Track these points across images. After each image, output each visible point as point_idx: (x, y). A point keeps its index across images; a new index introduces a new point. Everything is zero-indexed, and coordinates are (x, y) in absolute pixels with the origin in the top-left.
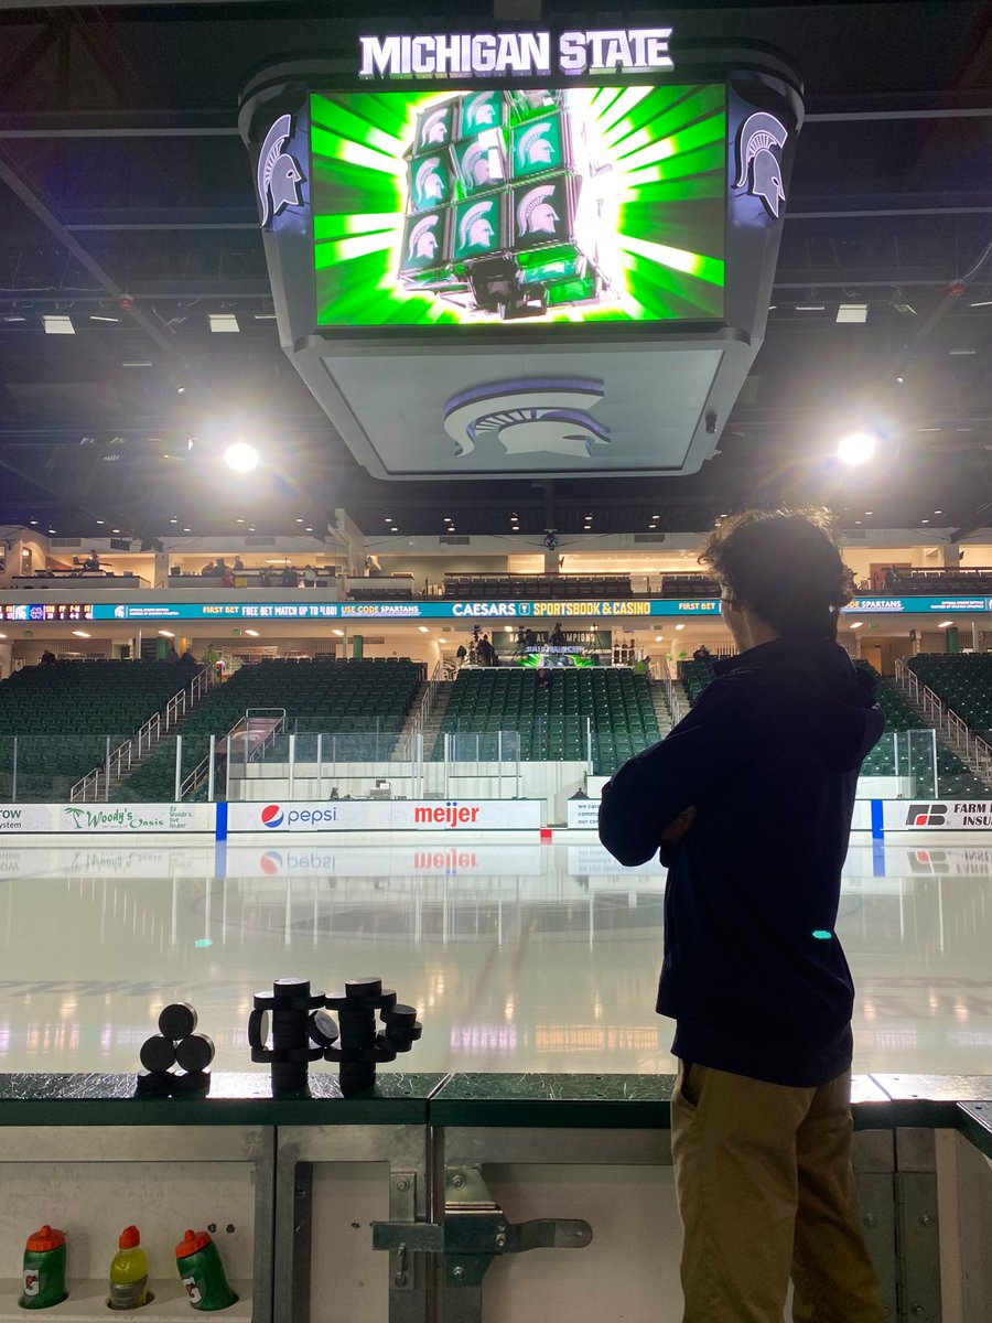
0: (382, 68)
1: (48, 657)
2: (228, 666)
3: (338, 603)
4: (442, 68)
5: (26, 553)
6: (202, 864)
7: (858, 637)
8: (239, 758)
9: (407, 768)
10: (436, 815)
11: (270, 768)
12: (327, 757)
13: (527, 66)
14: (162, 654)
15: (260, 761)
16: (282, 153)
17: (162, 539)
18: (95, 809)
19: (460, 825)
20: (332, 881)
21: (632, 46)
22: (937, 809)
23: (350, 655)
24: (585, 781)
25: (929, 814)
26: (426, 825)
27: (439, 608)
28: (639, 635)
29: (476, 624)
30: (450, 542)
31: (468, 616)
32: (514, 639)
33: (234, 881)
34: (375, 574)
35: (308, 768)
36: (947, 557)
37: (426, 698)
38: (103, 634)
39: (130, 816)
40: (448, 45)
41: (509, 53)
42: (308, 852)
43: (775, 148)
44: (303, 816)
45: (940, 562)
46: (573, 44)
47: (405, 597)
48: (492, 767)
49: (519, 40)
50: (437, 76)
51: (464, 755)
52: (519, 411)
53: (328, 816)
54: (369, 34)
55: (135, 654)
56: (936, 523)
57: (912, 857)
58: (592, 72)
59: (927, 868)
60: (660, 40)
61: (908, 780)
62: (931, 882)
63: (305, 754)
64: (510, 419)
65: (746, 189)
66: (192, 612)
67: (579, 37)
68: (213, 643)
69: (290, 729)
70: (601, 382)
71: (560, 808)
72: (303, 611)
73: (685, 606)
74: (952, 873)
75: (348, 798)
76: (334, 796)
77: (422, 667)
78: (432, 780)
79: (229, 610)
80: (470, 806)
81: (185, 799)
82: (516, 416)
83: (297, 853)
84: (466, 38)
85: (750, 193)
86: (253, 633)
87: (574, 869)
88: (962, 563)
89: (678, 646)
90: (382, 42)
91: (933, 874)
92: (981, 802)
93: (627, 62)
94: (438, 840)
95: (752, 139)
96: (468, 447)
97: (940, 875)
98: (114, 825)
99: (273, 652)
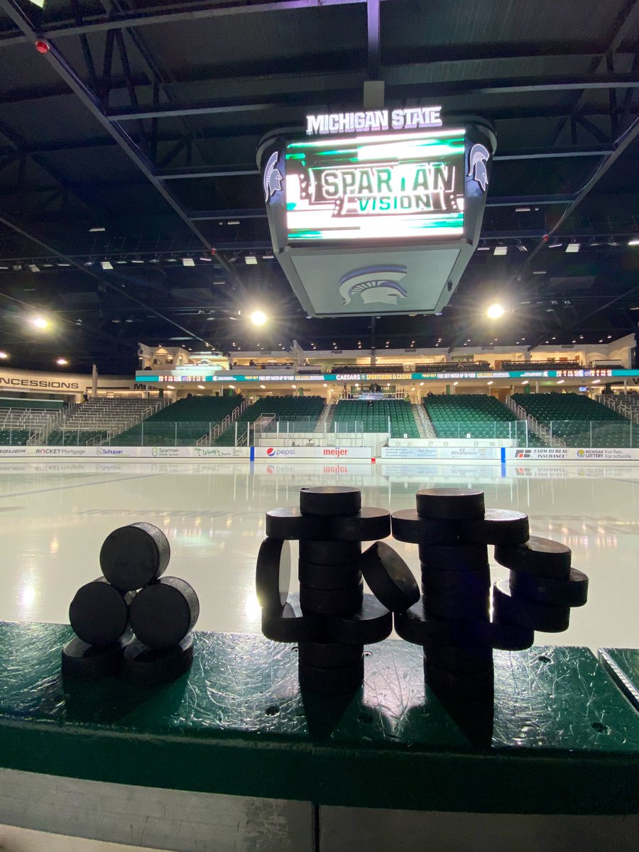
0: (316, 129)
1: (189, 395)
2: (254, 399)
3: (294, 375)
4: (342, 128)
5: (181, 358)
6: (245, 469)
7: (490, 388)
8: (258, 431)
9: (320, 435)
10: (331, 452)
11: (270, 434)
12: (291, 431)
13: (378, 125)
14: (231, 394)
15: (266, 432)
16: (274, 168)
17: (230, 352)
18: (205, 449)
19: (340, 456)
20: (293, 476)
21: (424, 115)
22: (527, 451)
23: (298, 395)
24: (388, 440)
25: (524, 453)
26: (328, 456)
27: (331, 377)
28: (406, 388)
29: (345, 383)
30: (335, 353)
31: (342, 380)
32: (359, 389)
33: (257, 476)
34: (307, 365)
35: (284, 434)
36: (525, 357)
37: (327, 410)
38: (210, 387)
39: (218, 452)
40: (344, 117)
41: (370, 120)
42: (284, 466)
43: (484, 161)
44: (282, 452)
45: (523, 359)
46: (398, 115)
47: (319, 373)
48: (353, 435)
49: (374, 114)
50: (340, 132)
51: (341, 430)
52: (370, 282)
53: (291, 452)
54: (311, 114)
55: (221, 394)
56: (522, 344)
57: (517, 470)
58: (406, 127)
59: (523, 474)
60: (436, 112)
61: (516, 440)
62: (524, 481)
63: (283, 430)
64: (365, 286)
65: (472, 178)
66: (241, 379)
67: (400, 112)
68: (249, 391)
69: (277, 420)
70: (405, 267)
71: (378, 449)
72: (281, 378)
73: (424, 375)
74: (533, 476)
75: (299, 446)
76: (293, 445)
77: (324, 399)
78: (330, 439)
79: (255, 378)
80: (344, 449)
81: (239, 445)
82: (369, 284)
83: (280, 466)
84: (352, 114)
85: (474, 179)
86: (263, 387)
87: (384, 473)
88: (531, 359)
89: (420, 392)
90: (316, 117)
91: (525, 477)
92: (545, 449)
93: (421, 121)
94: (332, 461)
95: (475, 155)
96: (348, 300)
97: (528, 477)
98: (212, 455)
99: (270, 394)
